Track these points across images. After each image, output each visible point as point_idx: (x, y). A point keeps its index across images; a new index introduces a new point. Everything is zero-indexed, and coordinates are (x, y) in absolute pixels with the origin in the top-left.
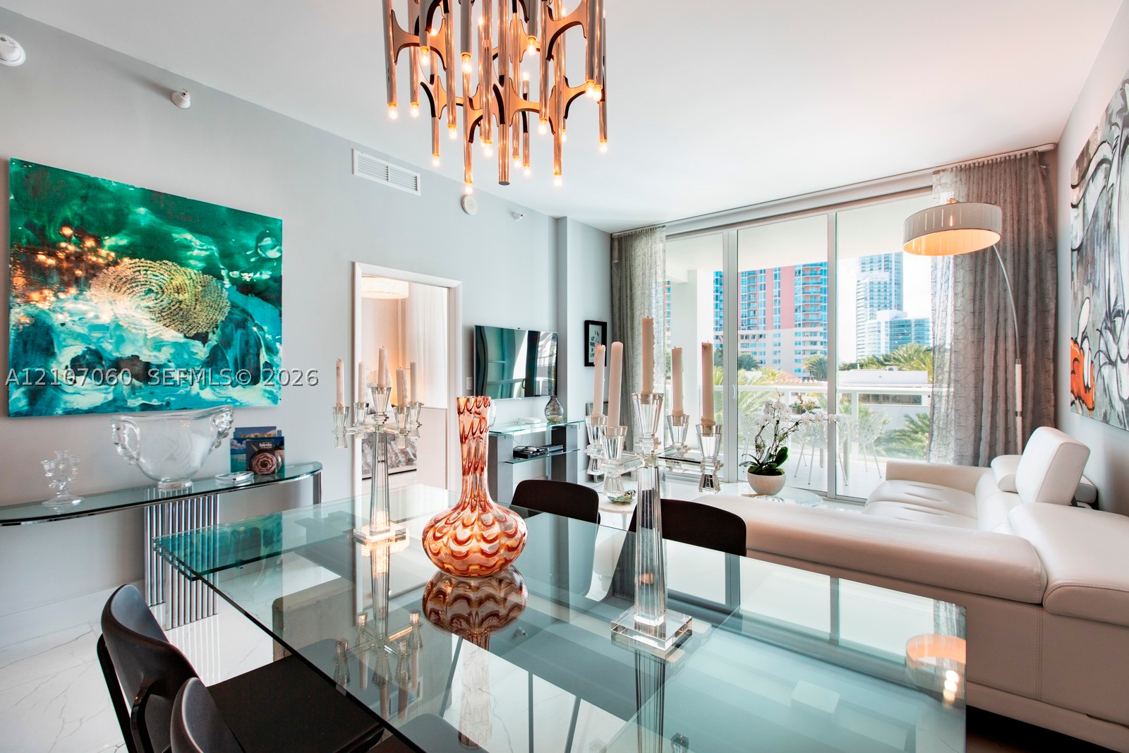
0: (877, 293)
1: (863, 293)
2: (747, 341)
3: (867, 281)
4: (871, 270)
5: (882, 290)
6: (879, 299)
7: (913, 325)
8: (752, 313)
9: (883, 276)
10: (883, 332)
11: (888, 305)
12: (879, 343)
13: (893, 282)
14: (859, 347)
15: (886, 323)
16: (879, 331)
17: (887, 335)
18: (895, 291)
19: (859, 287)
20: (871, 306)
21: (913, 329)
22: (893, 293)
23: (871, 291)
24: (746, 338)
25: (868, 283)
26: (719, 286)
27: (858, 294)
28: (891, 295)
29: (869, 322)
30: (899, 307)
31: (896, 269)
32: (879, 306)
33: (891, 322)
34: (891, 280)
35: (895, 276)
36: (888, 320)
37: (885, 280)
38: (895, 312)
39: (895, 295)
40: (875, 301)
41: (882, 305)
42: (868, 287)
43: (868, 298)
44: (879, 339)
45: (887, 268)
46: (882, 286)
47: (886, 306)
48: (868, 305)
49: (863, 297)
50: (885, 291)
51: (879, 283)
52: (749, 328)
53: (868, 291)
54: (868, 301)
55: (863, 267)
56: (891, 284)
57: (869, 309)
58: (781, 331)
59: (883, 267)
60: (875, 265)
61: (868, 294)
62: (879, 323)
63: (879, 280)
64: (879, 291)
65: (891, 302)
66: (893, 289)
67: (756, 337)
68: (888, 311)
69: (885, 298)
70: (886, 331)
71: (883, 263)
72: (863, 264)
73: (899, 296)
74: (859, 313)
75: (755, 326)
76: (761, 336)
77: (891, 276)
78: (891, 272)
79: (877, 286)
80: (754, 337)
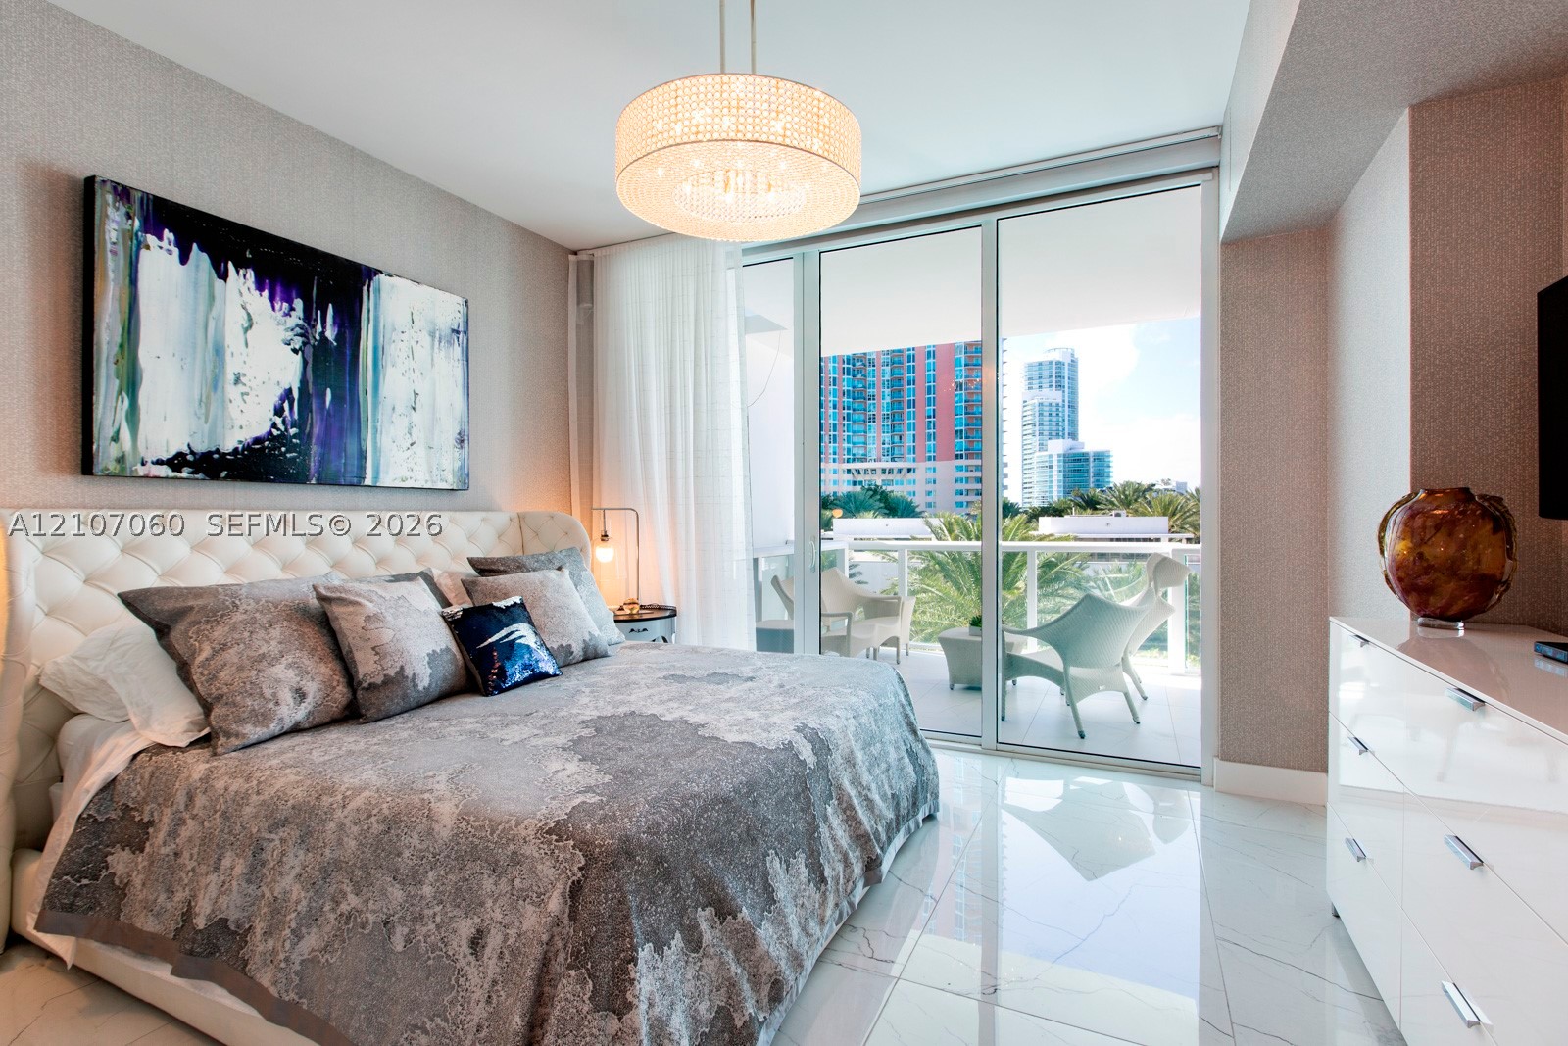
0: (1047, 418)
1: (1030, 417)
2: (890, 477)
3: (1036, 401)
4: (1040, 387)
5: (1054, 414)
6: (1050, 425)
7: (1091, 459)
8: (896, 439)
9: (1054, 396)
10: (1055, 468)
11: (1061, 434)
12: (1051, 482)
13: (1067, 404)
14: (1025, 486)
15: (1059, 456)
16: (1051, 467)
17: (1060, 471)
18: (1069, 416)
19: (1026, 408)
20: (1041, 434)
21: (1091, 464)
22: (1067, 418)
23: (1041, 414)
24: (889, 473)
25: (1037, 404)
26: (851, 400)
27: (1025, 418)
28: (1064, 420)
29: (1038, 454)
30: (1073, 436)
31: (1069, 388)
32: (1050, 434)
33: (1065, 455)
34: (1064, 401)
35: (1069, 397)
36: (1062, 452)
37: (1057, 401)
38: (1069, 442)
39: (1069, 420)
40: (1045, 428)
41: (1054, 434)
42: (1037, 409)
43: (1037, 424)
44: (1051, 477)
45: (1060, 387)
46: (1054, 409)
47: (1058, 435)
48: (1037, 433)
49: (1030, 422)
50: (1058, 414)
51: (1050, 405)
52: (893, 460)
53: (1037, 414)
54: (1037, 428)
55: (1030, 384)
56: (1064, 406)
57: (1038, 438)
58: (937, 464)
59: (1054, 385)
60: (1045, 382)
61: (1037, 419)
62: (1050, 456)
63: (1050, 401)
64: (1050, 415)
65: (1064, 430)
66: (1067, 413)
67: (903, 472)
68: (1061, 441)
69: (1058, 425)
70: (1059, 466)
71: (1054, 380)
72: (1030, 379)
73: (1074, 422)
74: (1025, 442)
75: (902, 457)
76: (909, 470)
77: (1064, 396)
78: (1064, 392)
79: (1046, 408)
80: (900, 471)
